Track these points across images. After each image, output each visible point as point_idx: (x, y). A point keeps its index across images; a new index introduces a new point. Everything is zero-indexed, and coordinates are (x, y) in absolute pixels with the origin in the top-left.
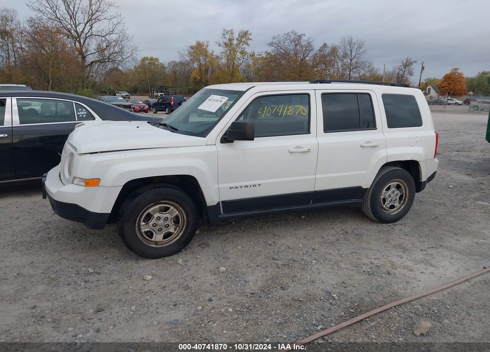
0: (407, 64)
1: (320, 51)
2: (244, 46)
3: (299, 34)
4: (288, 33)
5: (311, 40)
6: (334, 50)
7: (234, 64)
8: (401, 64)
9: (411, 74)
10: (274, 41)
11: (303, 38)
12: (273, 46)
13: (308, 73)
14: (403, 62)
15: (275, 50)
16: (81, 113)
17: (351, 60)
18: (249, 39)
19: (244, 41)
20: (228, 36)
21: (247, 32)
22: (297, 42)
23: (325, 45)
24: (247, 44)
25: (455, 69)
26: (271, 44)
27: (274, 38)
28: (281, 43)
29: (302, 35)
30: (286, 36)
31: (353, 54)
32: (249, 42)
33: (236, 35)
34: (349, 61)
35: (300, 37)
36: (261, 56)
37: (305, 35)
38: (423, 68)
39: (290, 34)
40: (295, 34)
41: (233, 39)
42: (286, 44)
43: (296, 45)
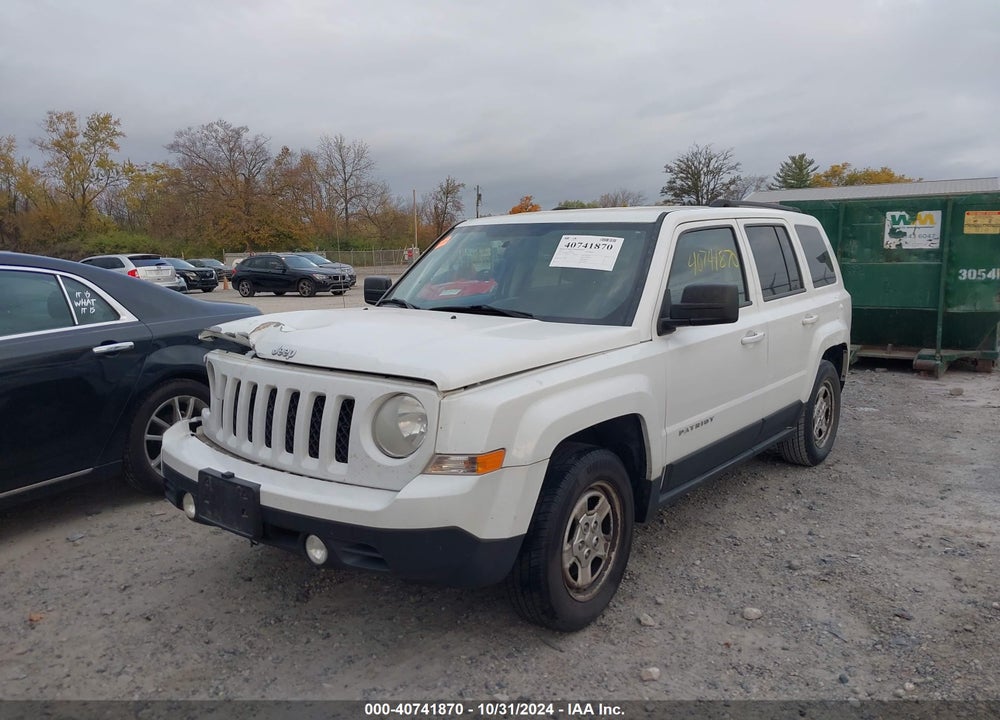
0: (449, 190)
1: (278, 163)
2: (107, 149)
3: (236, 125)
4: (211, 125)
5: (261, 141)
6: (308, 160)
7: (84, 190)
8: (439, 189)
9: (459, 209)
10: (181, 141)
11: (245, 135)
12: (179, 151)
13: (264, 207)
14: (441, 187)
15: (184, 159)
16: (82, 302)
17: (346, 181)
18: (115, 134)
19: (104, 140)
20: (62, 127)
21: (106, 120)
22: (232, 144)
23: (286, 151)
24: (112, 145)
25: (527, 198)
26: (173, 147)
27: (180, 134)
28: (198, 144)
29: (243, 128)
30: (205, 132)
31: (349, 169)
32: (117, 140)
33: (82, 125)
34: (341, 183)
35: (238, 133)
36: (143, 173)
37: (247, 130)
38: (479, 196)
39: (216, 127)
40: (226, 127)
41: (78, 135)
42: (209, 147)
43: (231, 150)
